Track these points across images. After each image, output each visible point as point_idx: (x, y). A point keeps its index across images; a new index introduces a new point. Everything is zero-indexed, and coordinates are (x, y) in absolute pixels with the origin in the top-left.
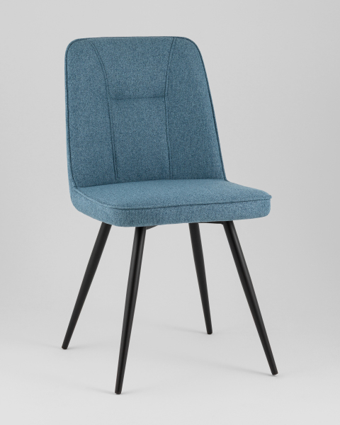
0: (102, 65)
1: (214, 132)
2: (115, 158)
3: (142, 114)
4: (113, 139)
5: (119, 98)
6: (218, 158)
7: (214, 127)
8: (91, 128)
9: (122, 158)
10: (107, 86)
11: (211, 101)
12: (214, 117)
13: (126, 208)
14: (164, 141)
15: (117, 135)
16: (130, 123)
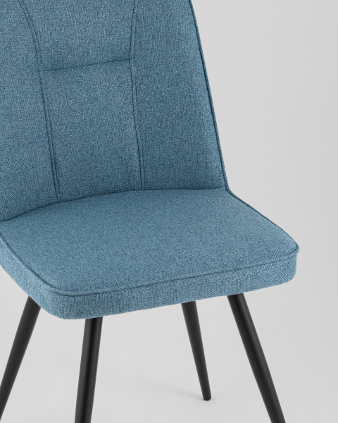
0: (29, 18)
1: (209, 114)
2: (54, 164)
3: (95, 90)
4: (50, 136)
5: (58, 68)
6: (215, 154)
7: (208, 107)
8: (14, 124)
9: (66, 162)
10: (37, 51)
11: (203, 63)
12: (208, 90)
13: (70, 293)
14: (130, 130)
15: (56, 128)
16: (77, 106)
